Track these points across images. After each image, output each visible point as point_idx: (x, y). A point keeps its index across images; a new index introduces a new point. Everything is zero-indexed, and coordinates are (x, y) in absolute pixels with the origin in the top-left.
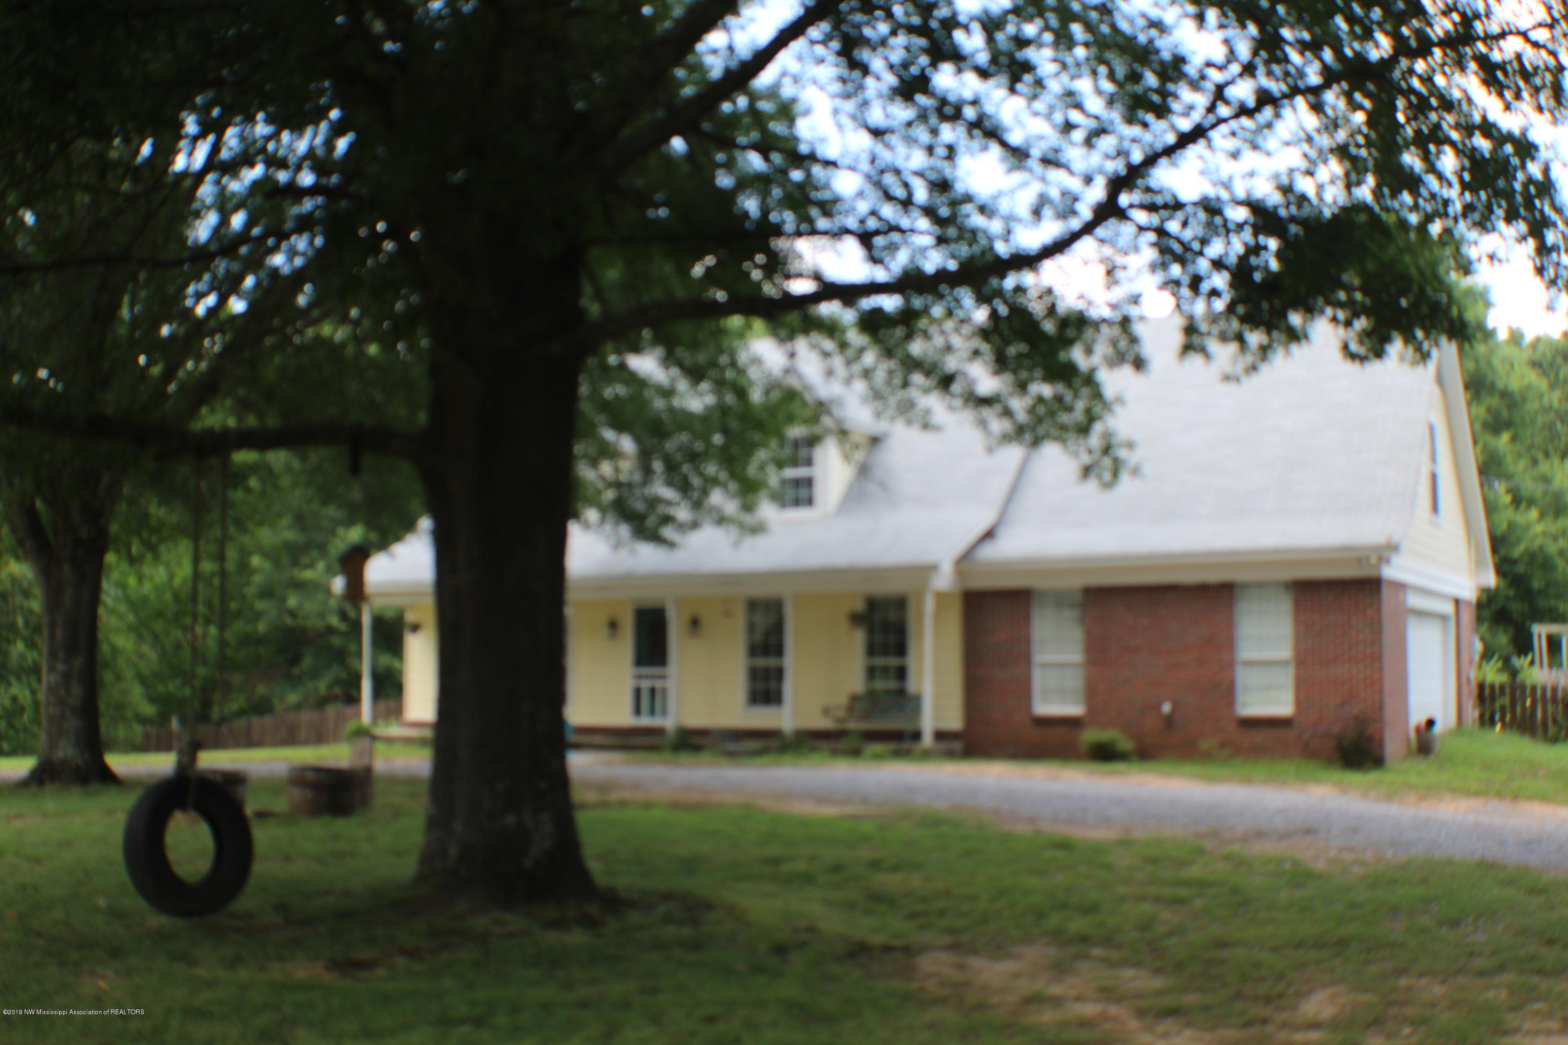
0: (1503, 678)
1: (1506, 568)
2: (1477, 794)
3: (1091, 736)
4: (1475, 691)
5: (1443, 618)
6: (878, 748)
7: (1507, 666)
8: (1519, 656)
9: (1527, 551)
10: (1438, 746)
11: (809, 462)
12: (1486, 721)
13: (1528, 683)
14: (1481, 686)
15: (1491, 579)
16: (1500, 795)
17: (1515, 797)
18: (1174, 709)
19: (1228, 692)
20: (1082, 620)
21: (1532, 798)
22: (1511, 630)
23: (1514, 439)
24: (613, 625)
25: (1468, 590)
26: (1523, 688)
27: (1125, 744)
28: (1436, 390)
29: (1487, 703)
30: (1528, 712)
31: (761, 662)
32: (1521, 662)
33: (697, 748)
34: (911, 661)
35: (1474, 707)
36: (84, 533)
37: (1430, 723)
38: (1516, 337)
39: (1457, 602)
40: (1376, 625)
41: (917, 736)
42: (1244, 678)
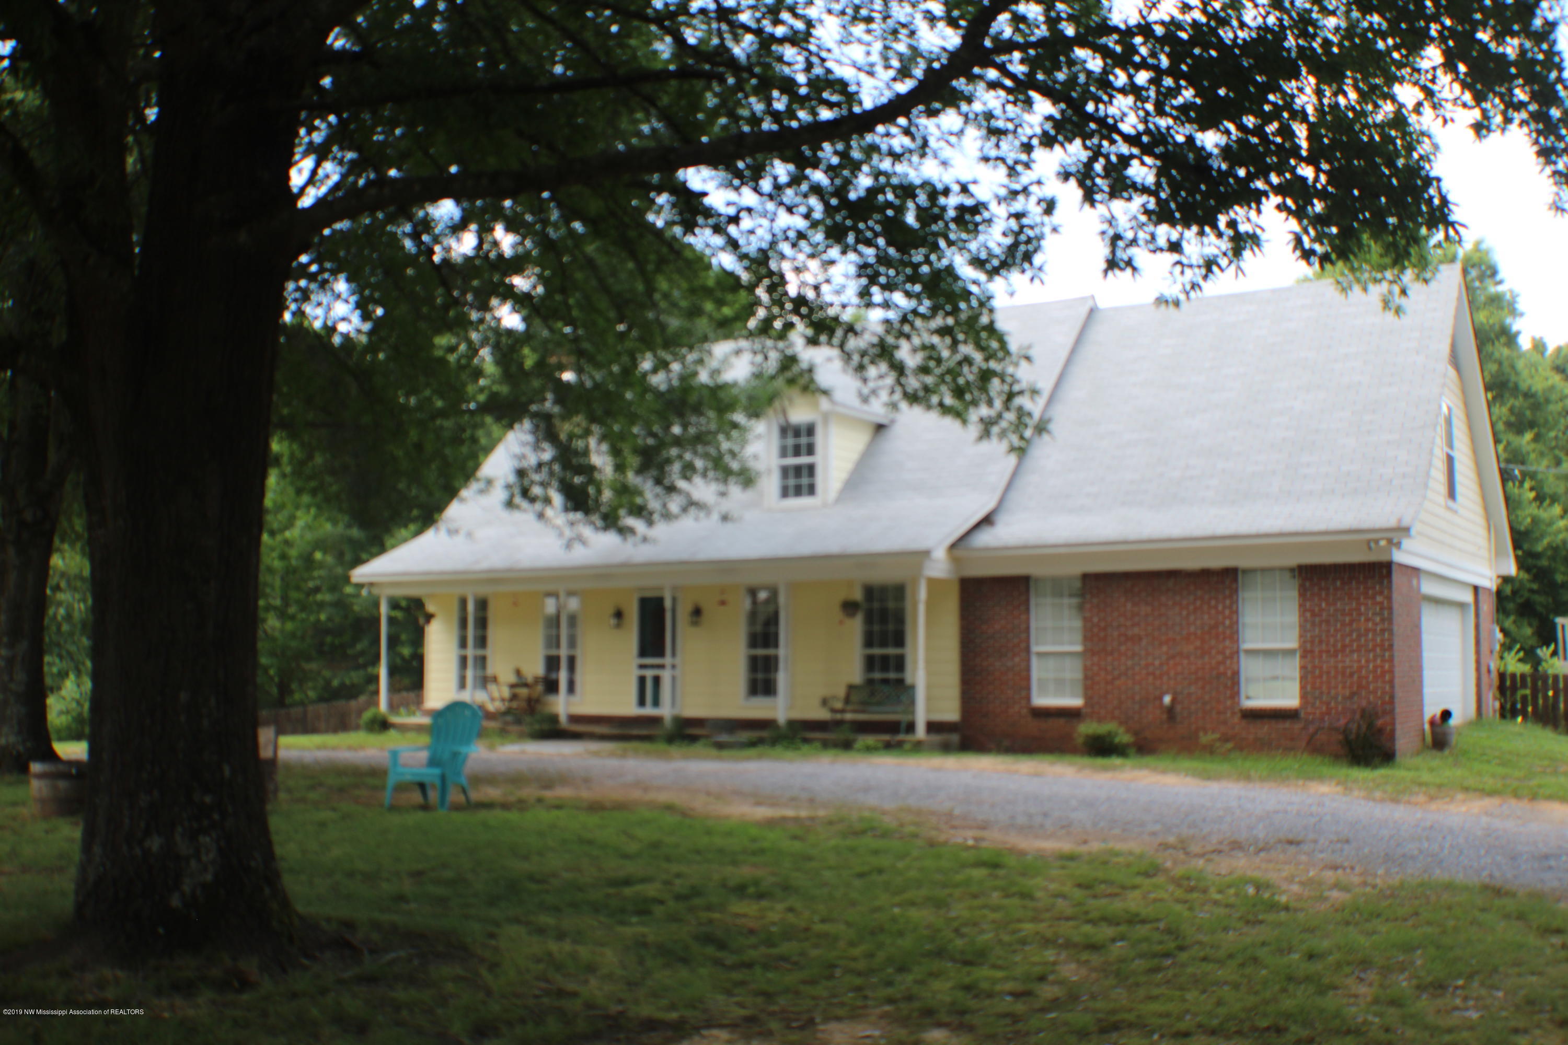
0: (1526, 668)
1: (1530, 561)
2: (1492, 793)
3: (1087, 728)
4: (1496, 682)
5: (1462, 606)
6: (870, 740)
7: (1530, 655)
8: (1541, 647)
9: (1550, 546)
10: (1454, 739)
11: (810, 450)
12: (1508, 712)
13: (1550, 672)
14: (1502, 676)
15: (1511, 569)
16: (1516, 795)
17: (1534, 797)
18: (1174, 700)
19: (1233, 682)
20: (1081, 608)
21: (1550, 798)
22: (1536, 623)
23: (1537, 438)
24: (619, 615)
25: (1488, 580)
26: (1545, 677)
27: (1124, 737)
28: (1452, 372)
29: (1508, 693)
30: (1551, 701)
31: (760, 652)
32: (1544, 652)
33: (693, 739)
34: (908, 651)
35: (1495, 698)
36: (28, 516)
37: (1446, 715)
38: (1539, 346)
39: (1476, 589)
40: (1386, 613)
41: (911, 727)
42: (1249, 668)
